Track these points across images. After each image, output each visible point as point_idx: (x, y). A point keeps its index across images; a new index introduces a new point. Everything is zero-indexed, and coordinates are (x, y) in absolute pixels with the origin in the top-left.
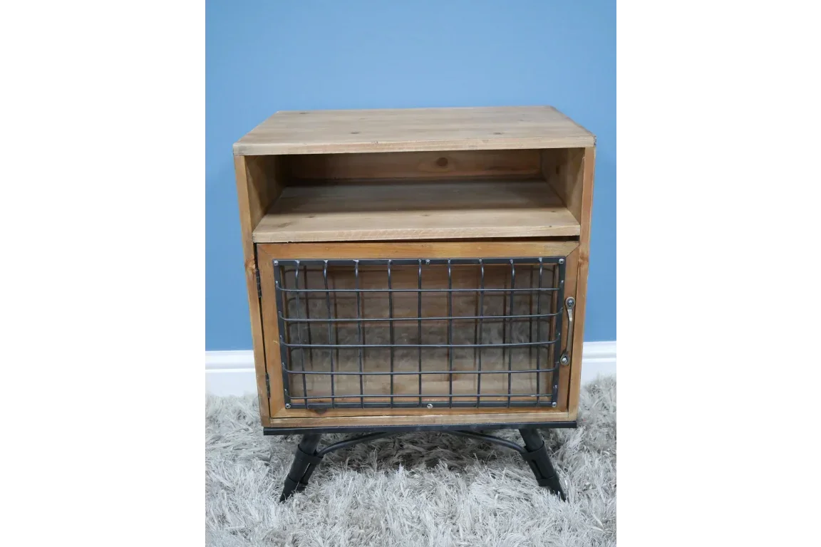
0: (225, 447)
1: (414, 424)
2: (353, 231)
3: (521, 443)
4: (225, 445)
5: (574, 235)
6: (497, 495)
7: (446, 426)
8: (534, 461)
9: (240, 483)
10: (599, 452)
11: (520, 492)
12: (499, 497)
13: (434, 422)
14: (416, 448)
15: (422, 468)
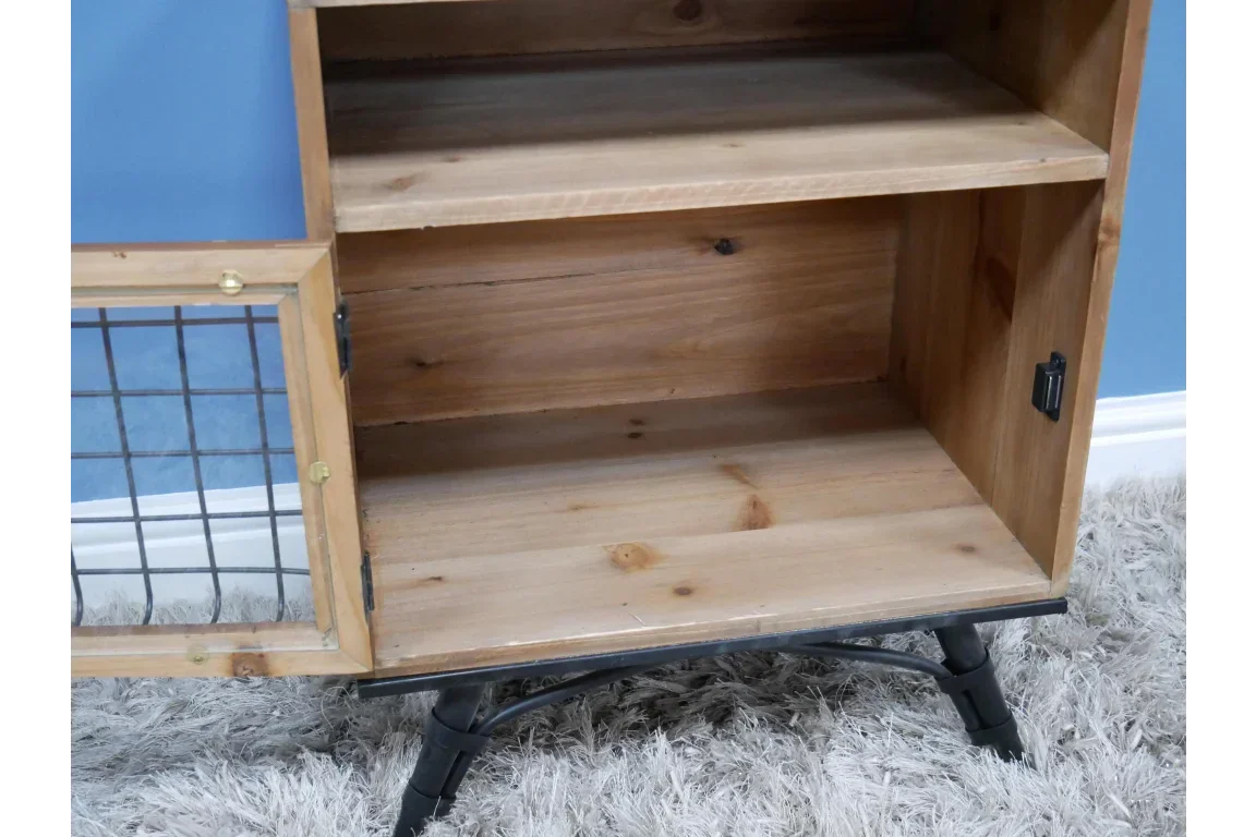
0: (204, 728)
1: (711, 639)
2: (587, 193)
3: (938, 655)
4: (201, 721)
5: (1093, 177)
6: (888, 776)
7: (783, 637)
8: (967, 693)
9: (284, 813)
10: (1067, 653)
11: (934, 763)
12: (894, 780)
13: (758, 629)
14: (664, 685)
15: (703, 730)
